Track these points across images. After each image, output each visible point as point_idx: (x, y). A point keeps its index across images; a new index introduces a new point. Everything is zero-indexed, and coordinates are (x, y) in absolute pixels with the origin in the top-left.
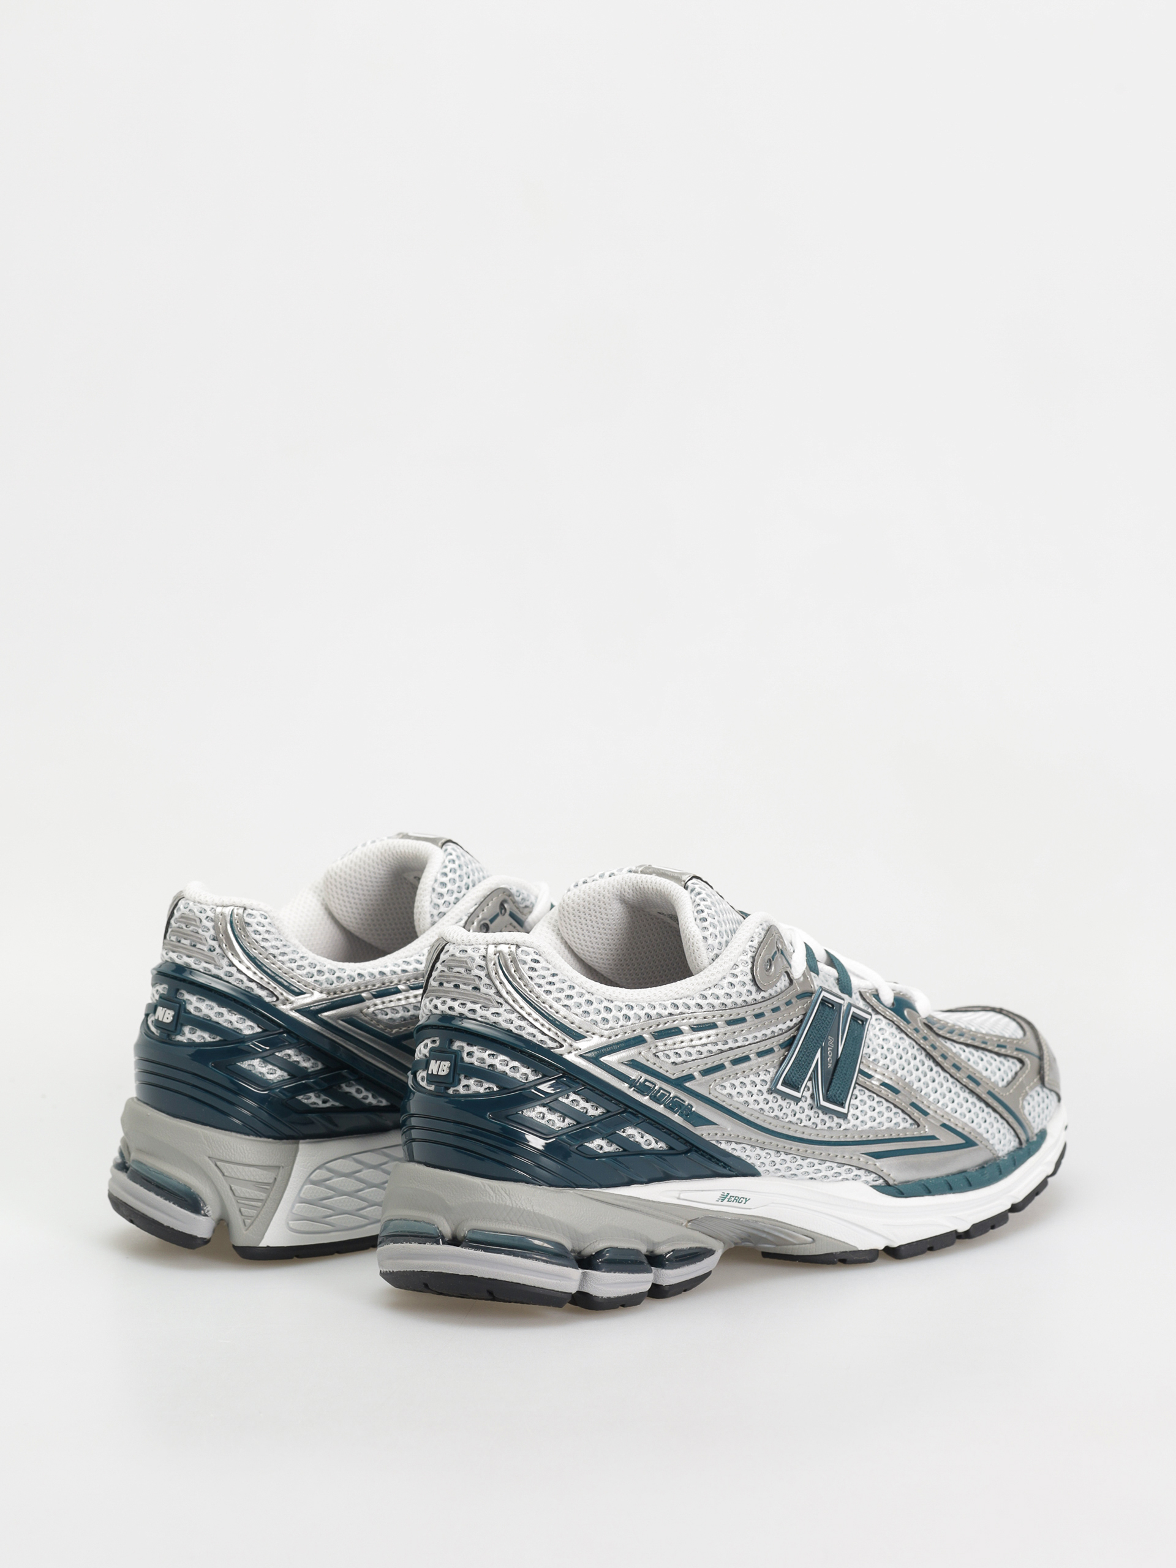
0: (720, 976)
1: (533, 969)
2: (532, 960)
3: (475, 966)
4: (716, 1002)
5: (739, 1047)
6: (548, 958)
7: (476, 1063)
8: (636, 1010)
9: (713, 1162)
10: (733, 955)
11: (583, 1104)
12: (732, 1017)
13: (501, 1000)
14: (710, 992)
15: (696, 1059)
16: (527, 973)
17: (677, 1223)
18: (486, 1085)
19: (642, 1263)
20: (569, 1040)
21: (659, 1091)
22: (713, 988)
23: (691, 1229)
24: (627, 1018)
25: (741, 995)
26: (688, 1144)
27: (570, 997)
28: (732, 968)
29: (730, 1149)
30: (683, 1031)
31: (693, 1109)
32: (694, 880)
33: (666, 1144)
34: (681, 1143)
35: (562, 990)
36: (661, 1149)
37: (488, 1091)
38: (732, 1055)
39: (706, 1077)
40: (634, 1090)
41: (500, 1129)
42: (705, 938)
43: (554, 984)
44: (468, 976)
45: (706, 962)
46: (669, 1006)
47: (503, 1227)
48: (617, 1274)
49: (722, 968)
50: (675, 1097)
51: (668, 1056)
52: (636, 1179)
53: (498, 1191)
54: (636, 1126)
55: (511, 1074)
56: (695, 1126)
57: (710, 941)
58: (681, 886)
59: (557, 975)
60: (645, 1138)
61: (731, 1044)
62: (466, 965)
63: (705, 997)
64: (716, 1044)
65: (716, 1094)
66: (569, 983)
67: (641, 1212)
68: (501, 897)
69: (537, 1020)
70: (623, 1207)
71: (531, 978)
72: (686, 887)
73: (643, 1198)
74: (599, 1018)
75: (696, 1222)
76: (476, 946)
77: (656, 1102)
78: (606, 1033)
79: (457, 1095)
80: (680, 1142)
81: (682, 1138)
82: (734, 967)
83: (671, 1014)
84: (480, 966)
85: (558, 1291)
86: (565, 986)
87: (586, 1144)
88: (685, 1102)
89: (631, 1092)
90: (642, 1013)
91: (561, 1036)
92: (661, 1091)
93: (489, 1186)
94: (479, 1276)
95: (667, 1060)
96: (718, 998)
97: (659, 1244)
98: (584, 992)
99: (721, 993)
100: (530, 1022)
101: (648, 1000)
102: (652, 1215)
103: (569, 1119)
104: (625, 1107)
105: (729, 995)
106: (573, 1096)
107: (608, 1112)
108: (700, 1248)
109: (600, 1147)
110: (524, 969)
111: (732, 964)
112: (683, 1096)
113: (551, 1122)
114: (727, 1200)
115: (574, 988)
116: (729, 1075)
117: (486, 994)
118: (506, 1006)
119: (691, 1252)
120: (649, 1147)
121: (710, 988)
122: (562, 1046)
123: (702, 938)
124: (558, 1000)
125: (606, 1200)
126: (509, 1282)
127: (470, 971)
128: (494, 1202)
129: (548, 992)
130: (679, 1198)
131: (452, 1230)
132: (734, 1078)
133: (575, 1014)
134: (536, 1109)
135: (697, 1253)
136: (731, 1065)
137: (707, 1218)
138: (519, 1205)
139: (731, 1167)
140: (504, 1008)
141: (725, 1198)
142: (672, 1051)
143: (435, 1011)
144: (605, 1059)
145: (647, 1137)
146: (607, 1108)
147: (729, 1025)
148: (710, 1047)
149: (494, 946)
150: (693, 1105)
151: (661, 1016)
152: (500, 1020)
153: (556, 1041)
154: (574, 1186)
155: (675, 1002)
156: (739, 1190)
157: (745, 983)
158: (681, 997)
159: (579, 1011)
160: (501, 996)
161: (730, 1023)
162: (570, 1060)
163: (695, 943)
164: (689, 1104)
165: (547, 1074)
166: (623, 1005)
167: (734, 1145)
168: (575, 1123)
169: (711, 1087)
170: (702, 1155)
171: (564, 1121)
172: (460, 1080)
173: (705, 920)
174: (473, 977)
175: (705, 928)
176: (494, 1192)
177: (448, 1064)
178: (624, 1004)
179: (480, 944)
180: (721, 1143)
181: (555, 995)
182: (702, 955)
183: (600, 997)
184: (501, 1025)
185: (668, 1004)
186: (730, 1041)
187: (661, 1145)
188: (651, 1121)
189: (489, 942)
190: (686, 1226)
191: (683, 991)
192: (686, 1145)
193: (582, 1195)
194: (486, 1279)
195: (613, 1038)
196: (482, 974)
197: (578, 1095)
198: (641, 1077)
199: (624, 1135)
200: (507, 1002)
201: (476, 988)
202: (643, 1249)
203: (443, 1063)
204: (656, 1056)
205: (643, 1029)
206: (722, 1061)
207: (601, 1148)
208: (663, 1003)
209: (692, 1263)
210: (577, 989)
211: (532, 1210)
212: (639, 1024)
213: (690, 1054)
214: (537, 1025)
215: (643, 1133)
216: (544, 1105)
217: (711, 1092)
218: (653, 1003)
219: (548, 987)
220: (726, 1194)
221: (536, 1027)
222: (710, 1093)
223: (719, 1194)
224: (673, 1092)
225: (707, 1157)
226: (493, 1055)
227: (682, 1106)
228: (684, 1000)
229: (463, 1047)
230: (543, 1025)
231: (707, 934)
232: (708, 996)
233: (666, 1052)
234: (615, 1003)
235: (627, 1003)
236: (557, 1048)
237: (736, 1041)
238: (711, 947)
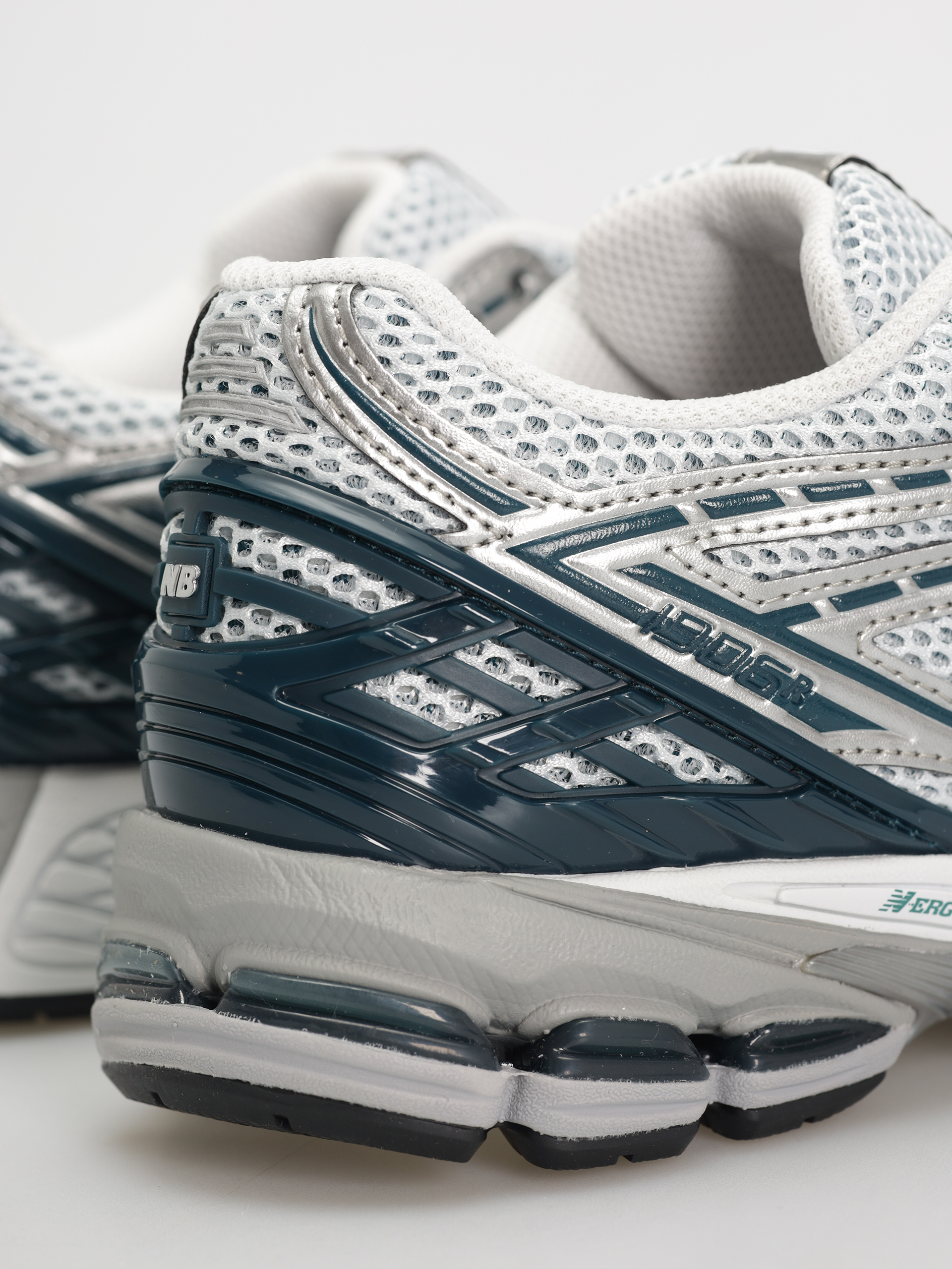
0: (876, 369)
1: (392, 340)
2: (389, 318)
3: (259, 336)
4: (866, 432)
5: (933, 544)
6: (431, 313)
7: (257, 567)
8: (661, 446)
9: (871, 817)
10: (914, 320)
11: (519, 668)
12: (907, 470)
13: (313, 416)
14: (852, 407)
15: (818, 569)
16: (377, 349)
17: (778, 962)
18: (279, 620)
19: (676, 1056)
20: (483, 514)
21: (720, 642)
22: (859, 397)
23: (818, 976)
24: (638, 463)
25: (930, 416)
26: (800, 773)
27: (487, 409)
28: (909, 352)
29: (918, 788)
30: (784, 500)
31: (815, 689)
32: (851, 166)
33: (744, 771)
34: (783, 769)
35: (467, 392)
36: (732, 782)
37: (284, 634)
38: (917, 562)
39: (847, 613)
40: (654, 638)
41: (299, 724)
42: (850, 284)
43: (446, 377)
44: (243, 361)
45: (852, 338)
46: (749, 437)
47: (309, 964)
48: (601, 1084)
49: (883, 350)
50: (763, 657)
51: (746, 560)
52: (664, 855)
53: (299, 876)
54: (658, 726)
55: (334, 591)
56: (820, 728)
57: (862, 289)
58: (822, 179)
59: (454, 355)
60: (683, 755)
61: (911, 535)
62: (240, 335)
63: (838, 419)
64: (869, 532)
65: (875, 654)
66: (487, 376)
67: (674, 932)
68: (513, 263)
69: (398, 462)
70: (625, 920)
71: (386, 361)
72: (829, 181)
73: (679, 900)
74: (560, 463)
75: (827, 958)
76: (268, 291)
77: (712, 669)
78: (580, 498)
79: (218, 646)
80: (778, 766)
81: (781, 757)
82: (916, 349)
83: (753, 458)
84: (270, 336)
85: (444, 1124)
86: (475, 383)
87: (526, 766)
88: (790, 670)
89: (646, 644)
90: (677, 455)
91: (460, 504)
92: (726, 642)
93: (278, 863)
94: (254, 1081)
95: (743, 568)
96: (872, 421)
97: (727, 1010)
98: (526, 397)
99: (878, 409)
100: (382, 467)
101: (695, 424)
102: (705, 940)
103: (481, 706)
104: (629, 678)
105: (899, 415)
106: (493, 650)
107: (585, 688)
108: (846, 1021)
109: (565, 774)
110: (370, 338)
111: (909, 340)
112: (782, 655)
113: (436, 712)
114: (908, 907)
115: (499, 388)
116: (910, 609)
117: (280, 402)
118: (324, 430)
119: (819, 1030)
120: (695, 778)
121: (853, 397)
122: (463, 526)
123: (842, 283)
124: (455, 415)
125: (577, 902)
126: (321, 1098)
127: (249, 348)
128: (286, 903)
129: (430, 396)
130: (778, 902)
131: (206, 970)
132: (923, 619)
133: (499, 450)
134: (396, 679)
135: (839, 1032)
136: (916, 588)
137: (860, 949)
138: (346, 909)
139: (921, 831)
140: (320, 435)
141: (904, 903)
142: (757, 546)
143: (206, 449)
144: (576, 561)
145: (689, 751)
146: (580, 679)
147: (901, 489)
148: (855, 540)
149: (306, 287)
150: (814, 677)
151: (727, 461)
152: (307, 461)
153: (447, 515)
154: (495, 866)
155: (764, 428)
156: (943, 886)
157: (941, 387)
158: (780, 417)
159: (511, 444)
160: (312, 405)
161: (906, 483)
162: (484, 562)
163: (825, 296)
164: (801, 677)
165: (423, 595)
166: (628, 433)
167: (927, 779)
168: (498, 715)
169: (862, 637)
170: (838, 799)
171: (468, 709)
172: (222, 610)
173: (854, 242)
174: (253, 362)
175: (853, 261)
176: (288, 877)
177: (195, 571)
178: (632, 431)
179: (277, 285)
180: (893, 773)
181: (449, 401)
182: (841, 322)
183: (570, 413)
184: (312, 476)
185: (747, 433)
186: (908, 528)
187: (729, 774)
188: (696, 715)
189: (296, 280)
190: (802, 969)
191: (783, 404)
192: (797, 776)
193: (512, 890)
194: (269, 1088)
195: (598, 511)
196: (272, 353)
197: (508, 646)
198: (671, 607)
199: (628, 746)
200: (326, 419)
201: (260, 390)
202: (688, 1023)
203: (186, 569)
204: (712, 557)
205: (677, 492)
206: (889, 577)
207: (569, 777)
208: (734, 430)
209: (822, 1057)
210: (509, 391)
211: (376, 924)
212: (667, 478)
213: (804, 557)
214: (400, 474)
215: (679, 742)
216: (418, 670)
217: (863, 649)
218: (708, 431)
219: (432, 385)
220: (904, 894)
221: (396, 480)
222: (859, 653)
223: (888, 893)
224: (759, 646)
225: (853, 804)
226: (297, 548)
227: (782, 679)
228: (787, 426)
229: (229, 531)
230: (413, 475)
231: (855, 273)
232: (847, 417)
233: (738, 549)
234: (608, 428)
235: (639, 430)
236: (451, 530)
237: (926, 529)
238: (863, 303)
